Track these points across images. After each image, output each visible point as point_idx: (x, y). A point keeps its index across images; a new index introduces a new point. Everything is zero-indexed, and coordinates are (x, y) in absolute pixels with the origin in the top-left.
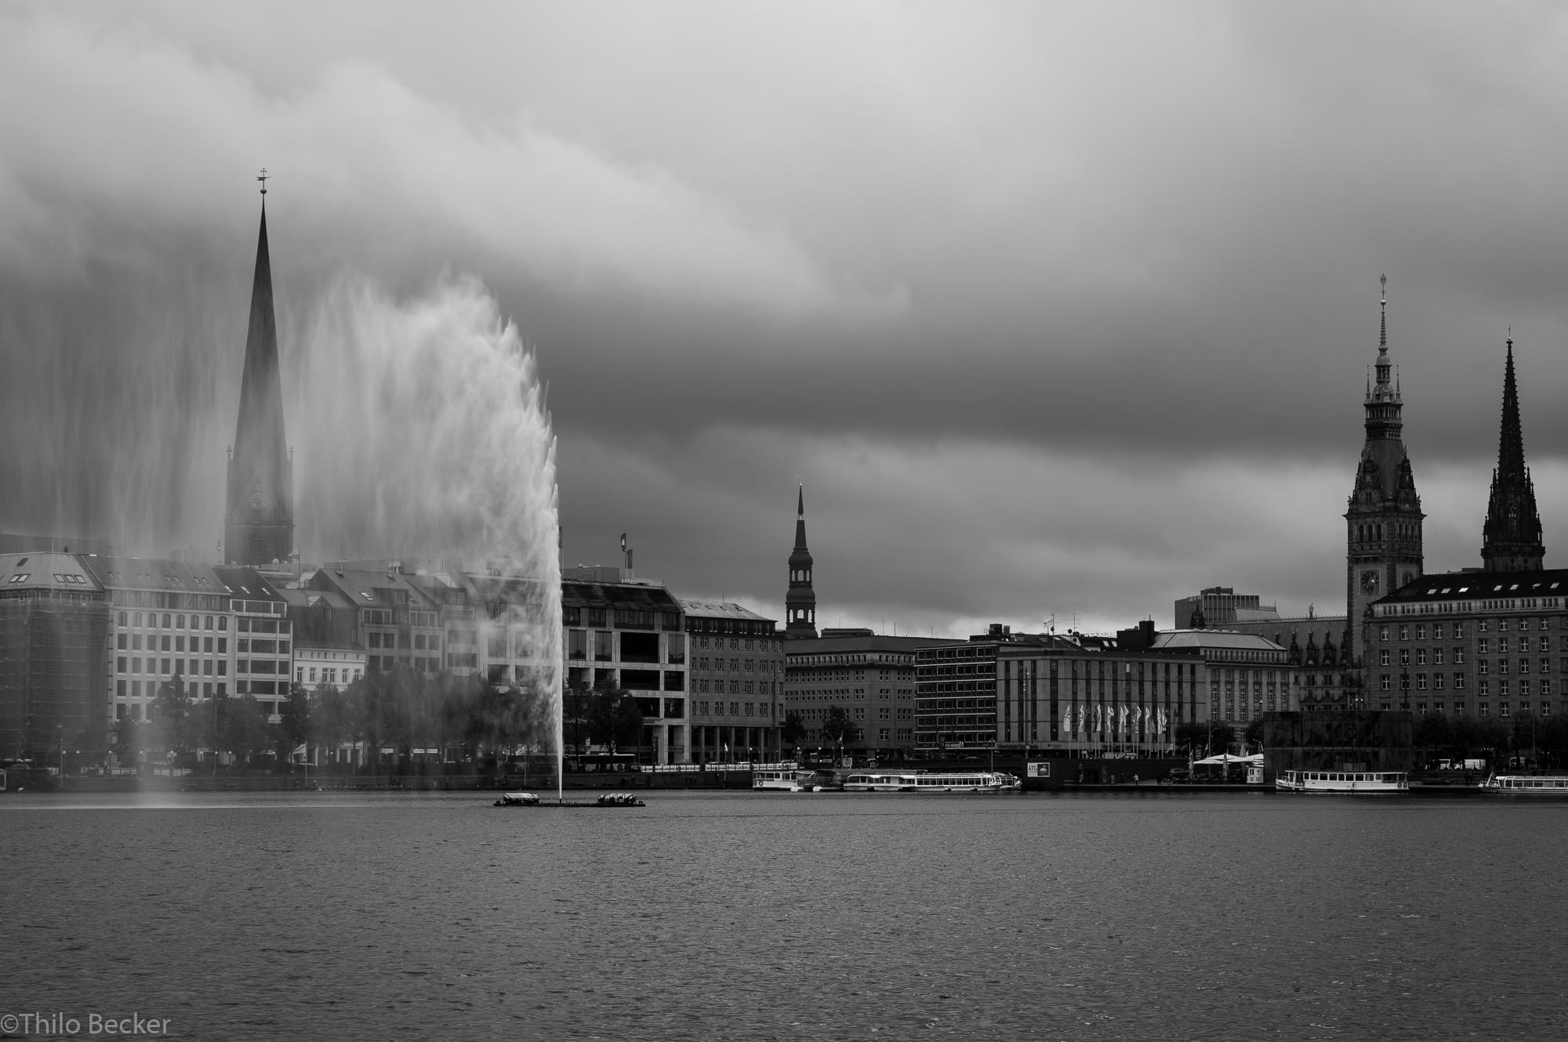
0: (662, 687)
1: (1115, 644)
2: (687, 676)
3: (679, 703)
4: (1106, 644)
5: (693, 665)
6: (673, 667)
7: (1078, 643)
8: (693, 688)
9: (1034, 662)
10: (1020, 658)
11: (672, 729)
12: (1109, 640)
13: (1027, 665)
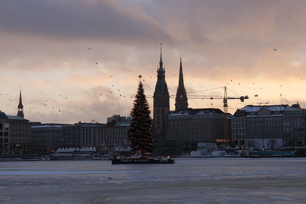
0: (3, 135)
1: (106, 125)
2: (9, 133)
3: (7, 139)
4: (104, 125)
5: (10, 130)
6: (6, 131)
7: (98, 125)
8: (10, 136)
9: (90, 129)
10: (87, 128)
11: (6, 145)
12: (105, 124)
13: (88, 130)
